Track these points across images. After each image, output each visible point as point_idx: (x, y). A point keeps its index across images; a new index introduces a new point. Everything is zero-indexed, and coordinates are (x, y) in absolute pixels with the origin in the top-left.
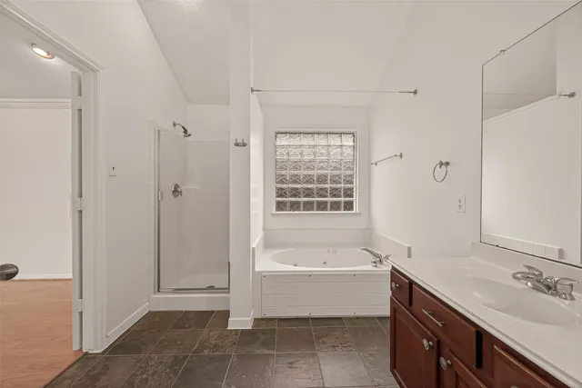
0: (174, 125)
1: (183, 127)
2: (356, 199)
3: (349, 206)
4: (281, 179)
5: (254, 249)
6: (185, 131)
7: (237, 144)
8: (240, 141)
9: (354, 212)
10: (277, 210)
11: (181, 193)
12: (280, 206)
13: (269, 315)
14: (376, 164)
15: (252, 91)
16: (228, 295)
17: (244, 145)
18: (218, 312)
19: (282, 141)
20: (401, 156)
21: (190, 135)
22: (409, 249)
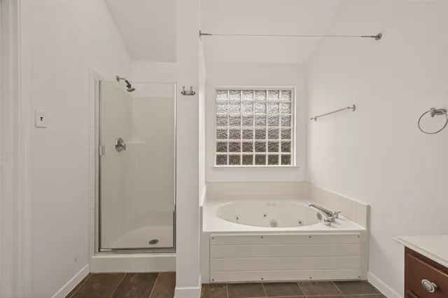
0: (118, 79)
1: (127, 81)
2: (294, 153)
3: (286, 160)
4: (221, 134)
5: (201, 208)
6: (129, 86)
7: (184, 93)
8: (188, 89)
9: (292, 165)
10: (217, 164)
11: (124, 147)
12: (221, 160)
13: (218, 280)
14: (316, 119)
15: (201, 34)
16: (174, 255)
17: (192, 94)
18: (163, 274)
19: (222, 98)
20: (354, 108)
21: (134, 90)
22: (369, 207)
